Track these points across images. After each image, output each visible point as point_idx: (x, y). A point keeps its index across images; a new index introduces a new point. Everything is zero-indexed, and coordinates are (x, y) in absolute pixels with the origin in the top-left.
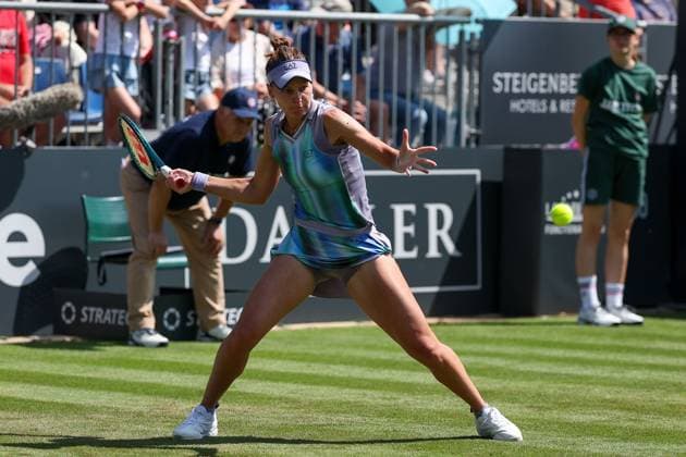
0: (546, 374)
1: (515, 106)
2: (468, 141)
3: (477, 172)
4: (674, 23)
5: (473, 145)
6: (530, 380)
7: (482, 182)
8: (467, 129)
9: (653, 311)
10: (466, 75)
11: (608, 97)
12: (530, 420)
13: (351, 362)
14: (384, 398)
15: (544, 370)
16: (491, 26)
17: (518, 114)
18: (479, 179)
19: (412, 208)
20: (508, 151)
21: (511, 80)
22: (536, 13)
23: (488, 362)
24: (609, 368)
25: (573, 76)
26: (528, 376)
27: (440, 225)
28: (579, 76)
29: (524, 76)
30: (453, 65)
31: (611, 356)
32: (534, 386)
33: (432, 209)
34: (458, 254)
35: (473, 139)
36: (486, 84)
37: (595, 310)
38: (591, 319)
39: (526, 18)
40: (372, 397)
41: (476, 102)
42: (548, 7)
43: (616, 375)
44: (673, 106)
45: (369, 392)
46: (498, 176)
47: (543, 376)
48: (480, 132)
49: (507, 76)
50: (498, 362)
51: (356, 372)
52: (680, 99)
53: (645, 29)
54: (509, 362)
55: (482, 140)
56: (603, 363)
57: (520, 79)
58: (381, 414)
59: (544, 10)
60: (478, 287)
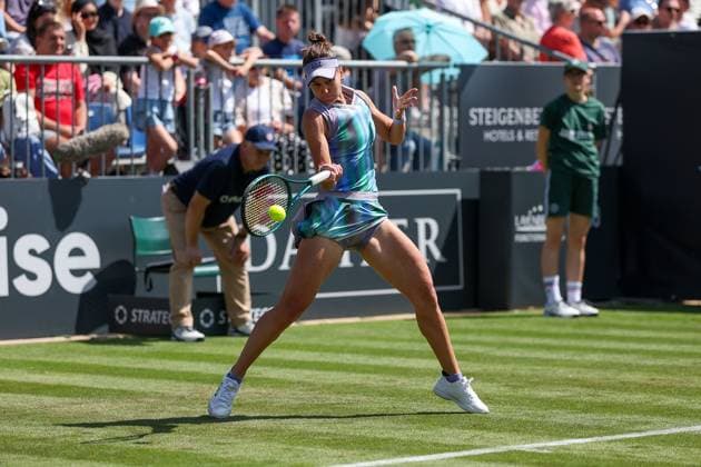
0: (518, 358)
1: (488, 136)
2: (450, 166)
3: (458, 192)
4: (619, 65)
5: (454, 169)
6: (505, 363)
7: (463, 201)
8: (449, 156)
9: (607, 304)
10: (447, 110)
11: (566, 128)
12: (505, 396)
13: (356, 351)
14: (385, 381)
15: (517, 355)
16: (467, 70)
17: (491, 142)
18: (459, 198)
19: (404, 222)
20: (483, 174)
21: (484, 115)
22: (504, 58)
23: (470, 349)
24: (571, 353)
25: (535, 110)
26: (504, 360)
27: (428, 236)
28: (541, 110)
29: (495, 110)
30: (436, 103)
31: (573, 343)
32: (509, 368)
33: (421, 222)
34: (443, 260)
35: (454, 164)
36: (463, 118)
37: (557, 304)
38: (555, 312)
39: (496, 62)
40: (374, 380)
41: (455, 133)
42: (513, 53)
43: (577, 358)
44: (619, 134)
45: (372, 376)
46: (475, 194)
47: (515, 360)
48: (460, 158)
49: (481, 110)
50: (478, 349)
51: (361, 359)
52: (625, 128)
53: (595, 70)
54: (488, 349)
55: (461, 164)
56: (567, 348)
57: (491, 113)
58: (382, 394)
59: (510, 56)
60: (460, 287)
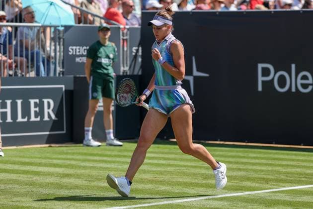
0: (92, 167)
1: (78, 60)
2: (59, 74)
3: (63, 86)
4: (140, 27)
5: (61, 75)
6: (85, 169)
7: (65, 90)
8: (59, 69)
9: (133, 140)
10: (58, 47)
11: (100, 57)
12: (85, 186)
13: (14, 163)
14: (27, 178)
15: (91, 165)
16: (67, 28)
17: (78, 63)
18: (64, 89)
19: (37, 101)
20: (75, 78)
21: (76, 49)
23: (68, 162)
24: (117, 164)
26: (85, 168)
27: (49, 108)
29: (81, 48)
30: (53, 44)
31: (118, 159)
32: (87, 172)
33: (46, 101)
34: (56, 119)
35: (61, 73)
36: (66, 51)
37: (90, 141)
38: (89, 144)
39: (81, 25)
40: (23, 178)
41: (62, 58)
43: (120, 167)
44: (140, 60)
45: (21, 175)
46: (71, 88)
48: (64, 70)
49: (74, 48)
50: (73, 162)
51: (16, 167)
52: (142, 57)
53: (128, 29)
54: (77, 162)
55: (65, 74)
56: (114, 162)
57: (79, 49)
58: (26, 184)
59: (88, 21)
60: (64, 132)
